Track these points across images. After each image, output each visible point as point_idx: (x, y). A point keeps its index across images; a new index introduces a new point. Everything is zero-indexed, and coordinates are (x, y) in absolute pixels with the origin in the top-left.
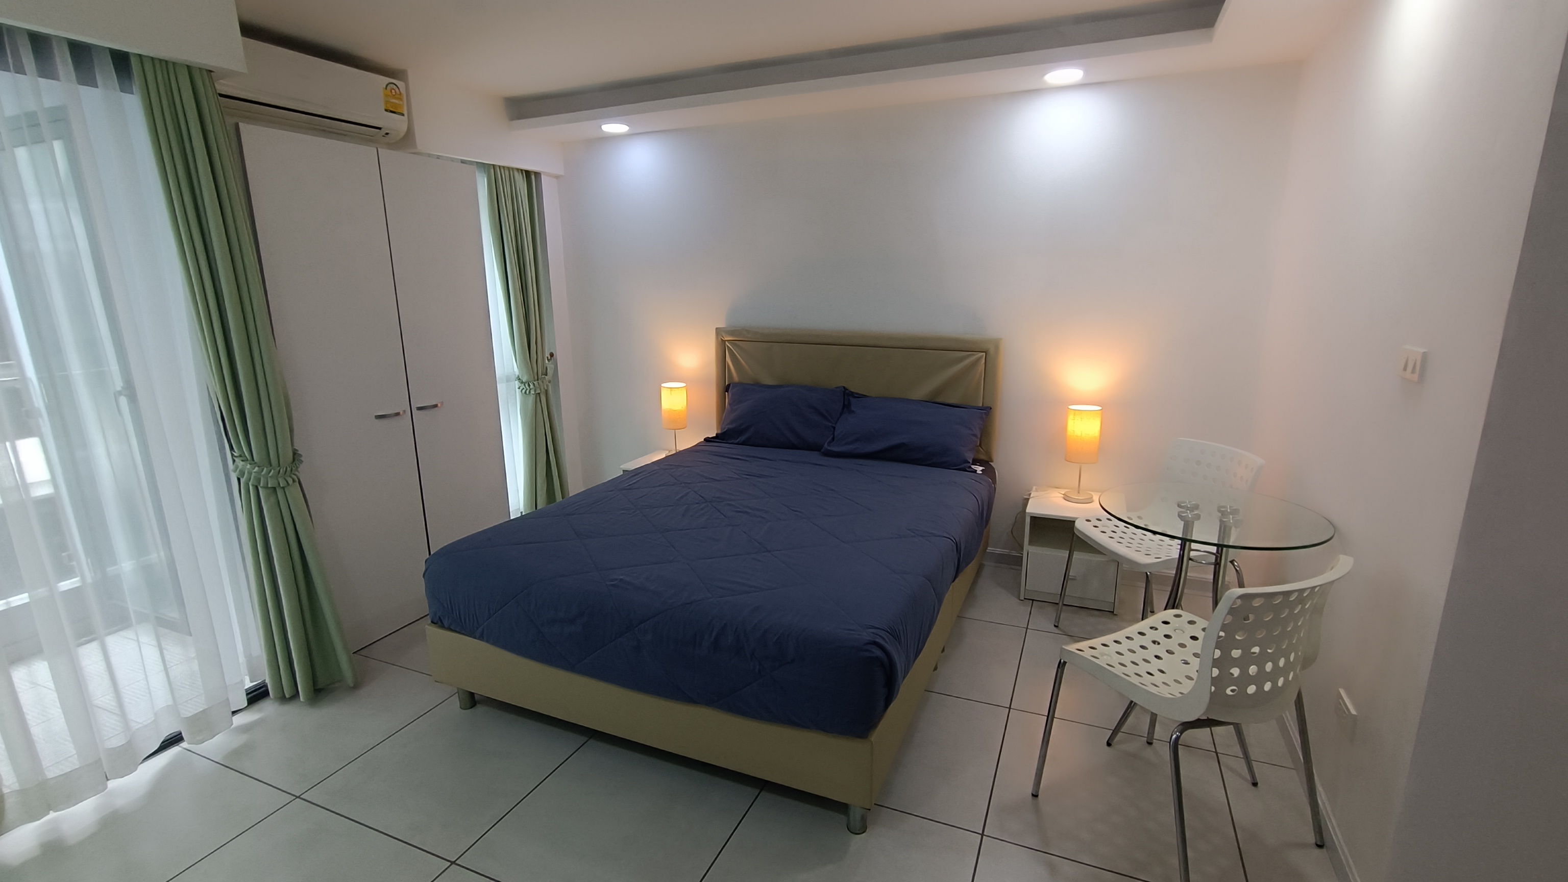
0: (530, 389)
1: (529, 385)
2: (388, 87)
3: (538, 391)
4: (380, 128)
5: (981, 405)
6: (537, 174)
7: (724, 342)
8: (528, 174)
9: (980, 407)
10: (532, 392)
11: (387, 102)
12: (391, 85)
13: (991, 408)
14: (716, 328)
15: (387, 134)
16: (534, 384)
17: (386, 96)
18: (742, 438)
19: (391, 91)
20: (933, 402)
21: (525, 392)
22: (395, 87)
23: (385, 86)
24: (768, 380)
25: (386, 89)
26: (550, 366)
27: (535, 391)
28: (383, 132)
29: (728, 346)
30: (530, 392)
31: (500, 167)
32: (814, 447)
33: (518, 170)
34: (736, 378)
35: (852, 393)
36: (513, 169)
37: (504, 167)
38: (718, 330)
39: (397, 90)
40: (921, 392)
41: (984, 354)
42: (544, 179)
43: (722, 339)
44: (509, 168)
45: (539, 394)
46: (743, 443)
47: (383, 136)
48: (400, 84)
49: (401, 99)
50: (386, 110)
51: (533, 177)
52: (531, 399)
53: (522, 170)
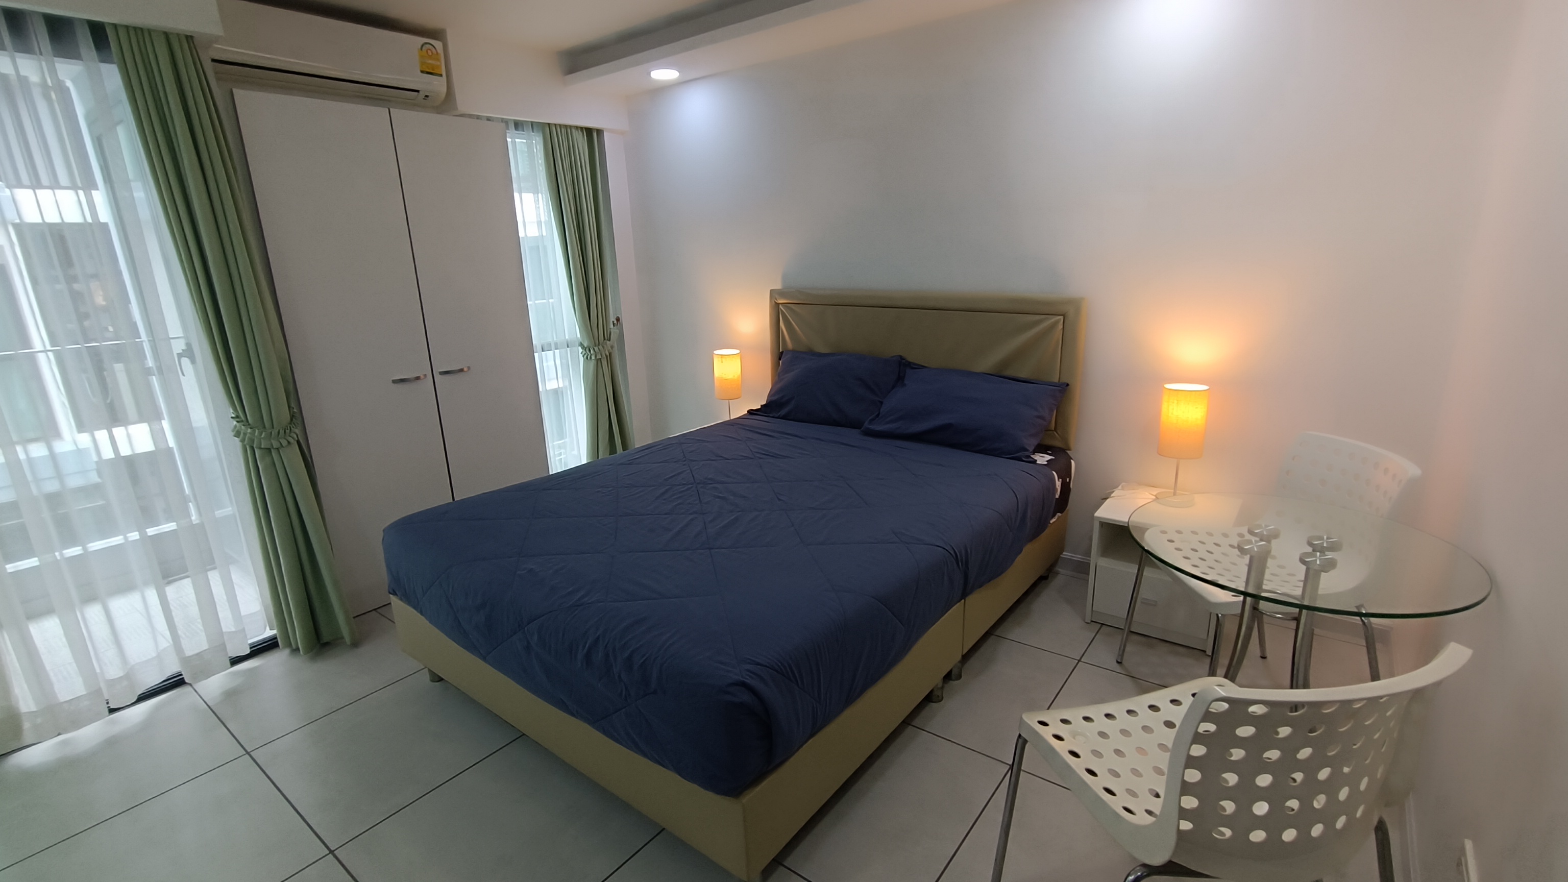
0: (591, 355)
1: (590, 351)
2: (424, 48)
3: (599, 357)
4: (418, 91)
5: (1056, 380)
6: (600, 132)
7: (778, 304)
8: (589, 131)
9: (1056, 383)
10: (593, 357)
11: (422, 63)
12: (428, 46)
13: (1068, 385)
14: (771, 291)
15: (427, 96)
16: (594, 350)
17: (421, 57)
18: (783, 412)
19: (427, 52)
20: (999, 376)
21: (587, 358)
22: (431, 47)
23: (420, 47)
24: (821, 348)
25: (421, 49)
26: (614, 331)
27: (596, 357)
28: (422, 95)
29: (782, 310)
30: (591, 358)
31: (555, 125)
32: (855, 424)
33: (577, 128)
34: (790, 345)
35: (910, 363)
36: (571, 127)
37: (560, 125)
38: (772, 294)
39: (434, 50)
40: (986, 363)
41: (1062, 317)
42: (607, 136)
43: (777, 302)
44: (566, 126)
45: (600, 359)
46: (784, 417)
47: (424, 99)
48: (438, 44)
49: (438, 60)
50: (422, 72)
51: (595, 135)
52: (592, 364)
53: (582, 128)
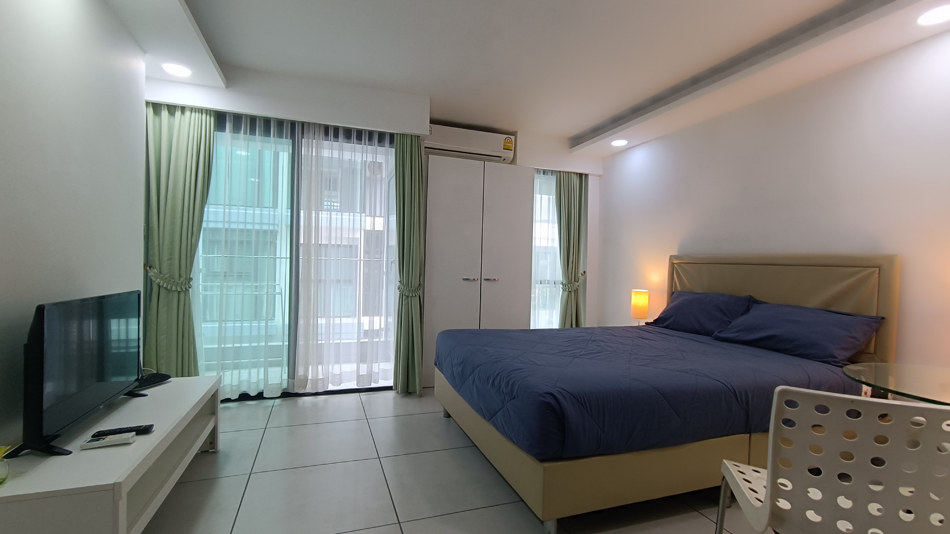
0: (566, 288)
1: (566, 286)
2: (506, 139)
4: (501, 157)
5: (874, 315)
6: (586, 175)
7: (673, 264)
8: (581, 175)
11: (504, 146)
13: (883, 318)
14: (671, 256)
15: (504, 159)
16: (568, 286)
17: (505, 143)
18: (666, 324)
19: (507, 141)
20: (826, 310)
21: (564, 290)
22: (509, 138)
23: (505, 139)
24: (699, 290)
26: (581, 278)
27: (568, 290)
28: (502, 159)
29: (676, 268)
30: (566, 290)
31: (563, 172)
32: (708, 333)
33: (574, 173)
34: (679, 289)
35: (757, 300)
36: (571, 173)
37: (566, 172)
38: (671, 257)
39: (510, 140)
40: (814, 302)
41: (877, 269)
42: (590, 178)
43: (672, 262)
44: (568, 172)
45: (571, 291)
47: (503, 161)
48: (513, 138)
49: (512, 144)
50: (504, 149)
51: (584, 177)
52: (566, 293)
53: (577, 173)
